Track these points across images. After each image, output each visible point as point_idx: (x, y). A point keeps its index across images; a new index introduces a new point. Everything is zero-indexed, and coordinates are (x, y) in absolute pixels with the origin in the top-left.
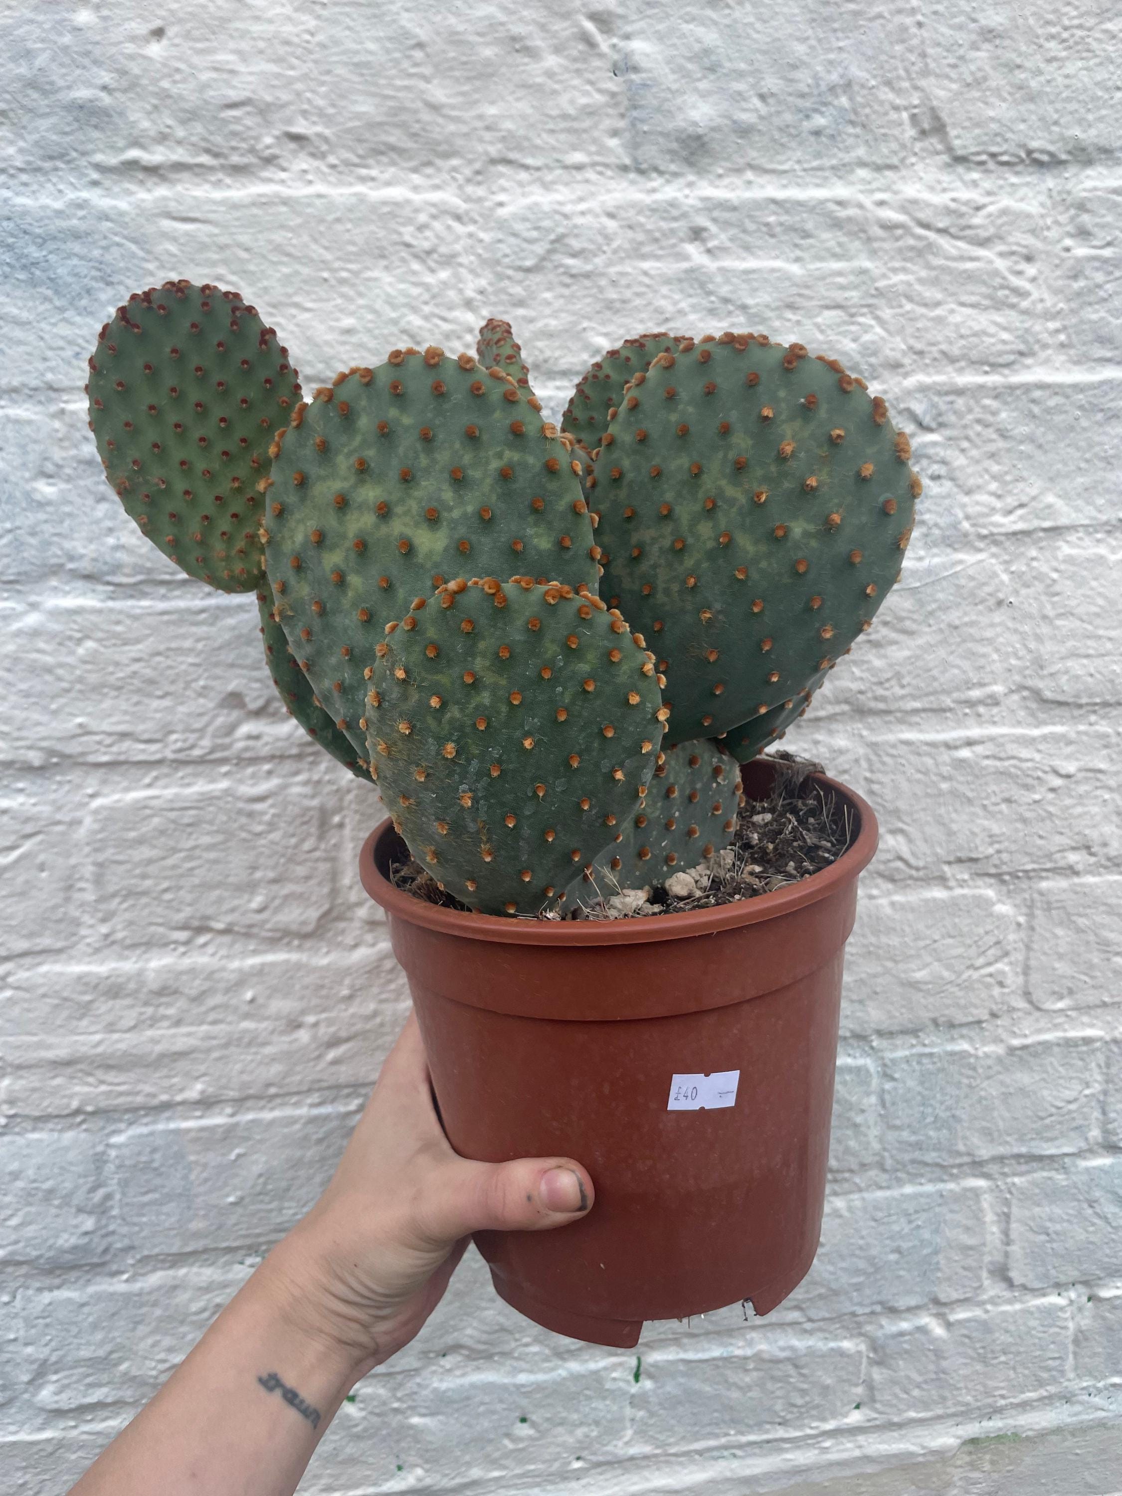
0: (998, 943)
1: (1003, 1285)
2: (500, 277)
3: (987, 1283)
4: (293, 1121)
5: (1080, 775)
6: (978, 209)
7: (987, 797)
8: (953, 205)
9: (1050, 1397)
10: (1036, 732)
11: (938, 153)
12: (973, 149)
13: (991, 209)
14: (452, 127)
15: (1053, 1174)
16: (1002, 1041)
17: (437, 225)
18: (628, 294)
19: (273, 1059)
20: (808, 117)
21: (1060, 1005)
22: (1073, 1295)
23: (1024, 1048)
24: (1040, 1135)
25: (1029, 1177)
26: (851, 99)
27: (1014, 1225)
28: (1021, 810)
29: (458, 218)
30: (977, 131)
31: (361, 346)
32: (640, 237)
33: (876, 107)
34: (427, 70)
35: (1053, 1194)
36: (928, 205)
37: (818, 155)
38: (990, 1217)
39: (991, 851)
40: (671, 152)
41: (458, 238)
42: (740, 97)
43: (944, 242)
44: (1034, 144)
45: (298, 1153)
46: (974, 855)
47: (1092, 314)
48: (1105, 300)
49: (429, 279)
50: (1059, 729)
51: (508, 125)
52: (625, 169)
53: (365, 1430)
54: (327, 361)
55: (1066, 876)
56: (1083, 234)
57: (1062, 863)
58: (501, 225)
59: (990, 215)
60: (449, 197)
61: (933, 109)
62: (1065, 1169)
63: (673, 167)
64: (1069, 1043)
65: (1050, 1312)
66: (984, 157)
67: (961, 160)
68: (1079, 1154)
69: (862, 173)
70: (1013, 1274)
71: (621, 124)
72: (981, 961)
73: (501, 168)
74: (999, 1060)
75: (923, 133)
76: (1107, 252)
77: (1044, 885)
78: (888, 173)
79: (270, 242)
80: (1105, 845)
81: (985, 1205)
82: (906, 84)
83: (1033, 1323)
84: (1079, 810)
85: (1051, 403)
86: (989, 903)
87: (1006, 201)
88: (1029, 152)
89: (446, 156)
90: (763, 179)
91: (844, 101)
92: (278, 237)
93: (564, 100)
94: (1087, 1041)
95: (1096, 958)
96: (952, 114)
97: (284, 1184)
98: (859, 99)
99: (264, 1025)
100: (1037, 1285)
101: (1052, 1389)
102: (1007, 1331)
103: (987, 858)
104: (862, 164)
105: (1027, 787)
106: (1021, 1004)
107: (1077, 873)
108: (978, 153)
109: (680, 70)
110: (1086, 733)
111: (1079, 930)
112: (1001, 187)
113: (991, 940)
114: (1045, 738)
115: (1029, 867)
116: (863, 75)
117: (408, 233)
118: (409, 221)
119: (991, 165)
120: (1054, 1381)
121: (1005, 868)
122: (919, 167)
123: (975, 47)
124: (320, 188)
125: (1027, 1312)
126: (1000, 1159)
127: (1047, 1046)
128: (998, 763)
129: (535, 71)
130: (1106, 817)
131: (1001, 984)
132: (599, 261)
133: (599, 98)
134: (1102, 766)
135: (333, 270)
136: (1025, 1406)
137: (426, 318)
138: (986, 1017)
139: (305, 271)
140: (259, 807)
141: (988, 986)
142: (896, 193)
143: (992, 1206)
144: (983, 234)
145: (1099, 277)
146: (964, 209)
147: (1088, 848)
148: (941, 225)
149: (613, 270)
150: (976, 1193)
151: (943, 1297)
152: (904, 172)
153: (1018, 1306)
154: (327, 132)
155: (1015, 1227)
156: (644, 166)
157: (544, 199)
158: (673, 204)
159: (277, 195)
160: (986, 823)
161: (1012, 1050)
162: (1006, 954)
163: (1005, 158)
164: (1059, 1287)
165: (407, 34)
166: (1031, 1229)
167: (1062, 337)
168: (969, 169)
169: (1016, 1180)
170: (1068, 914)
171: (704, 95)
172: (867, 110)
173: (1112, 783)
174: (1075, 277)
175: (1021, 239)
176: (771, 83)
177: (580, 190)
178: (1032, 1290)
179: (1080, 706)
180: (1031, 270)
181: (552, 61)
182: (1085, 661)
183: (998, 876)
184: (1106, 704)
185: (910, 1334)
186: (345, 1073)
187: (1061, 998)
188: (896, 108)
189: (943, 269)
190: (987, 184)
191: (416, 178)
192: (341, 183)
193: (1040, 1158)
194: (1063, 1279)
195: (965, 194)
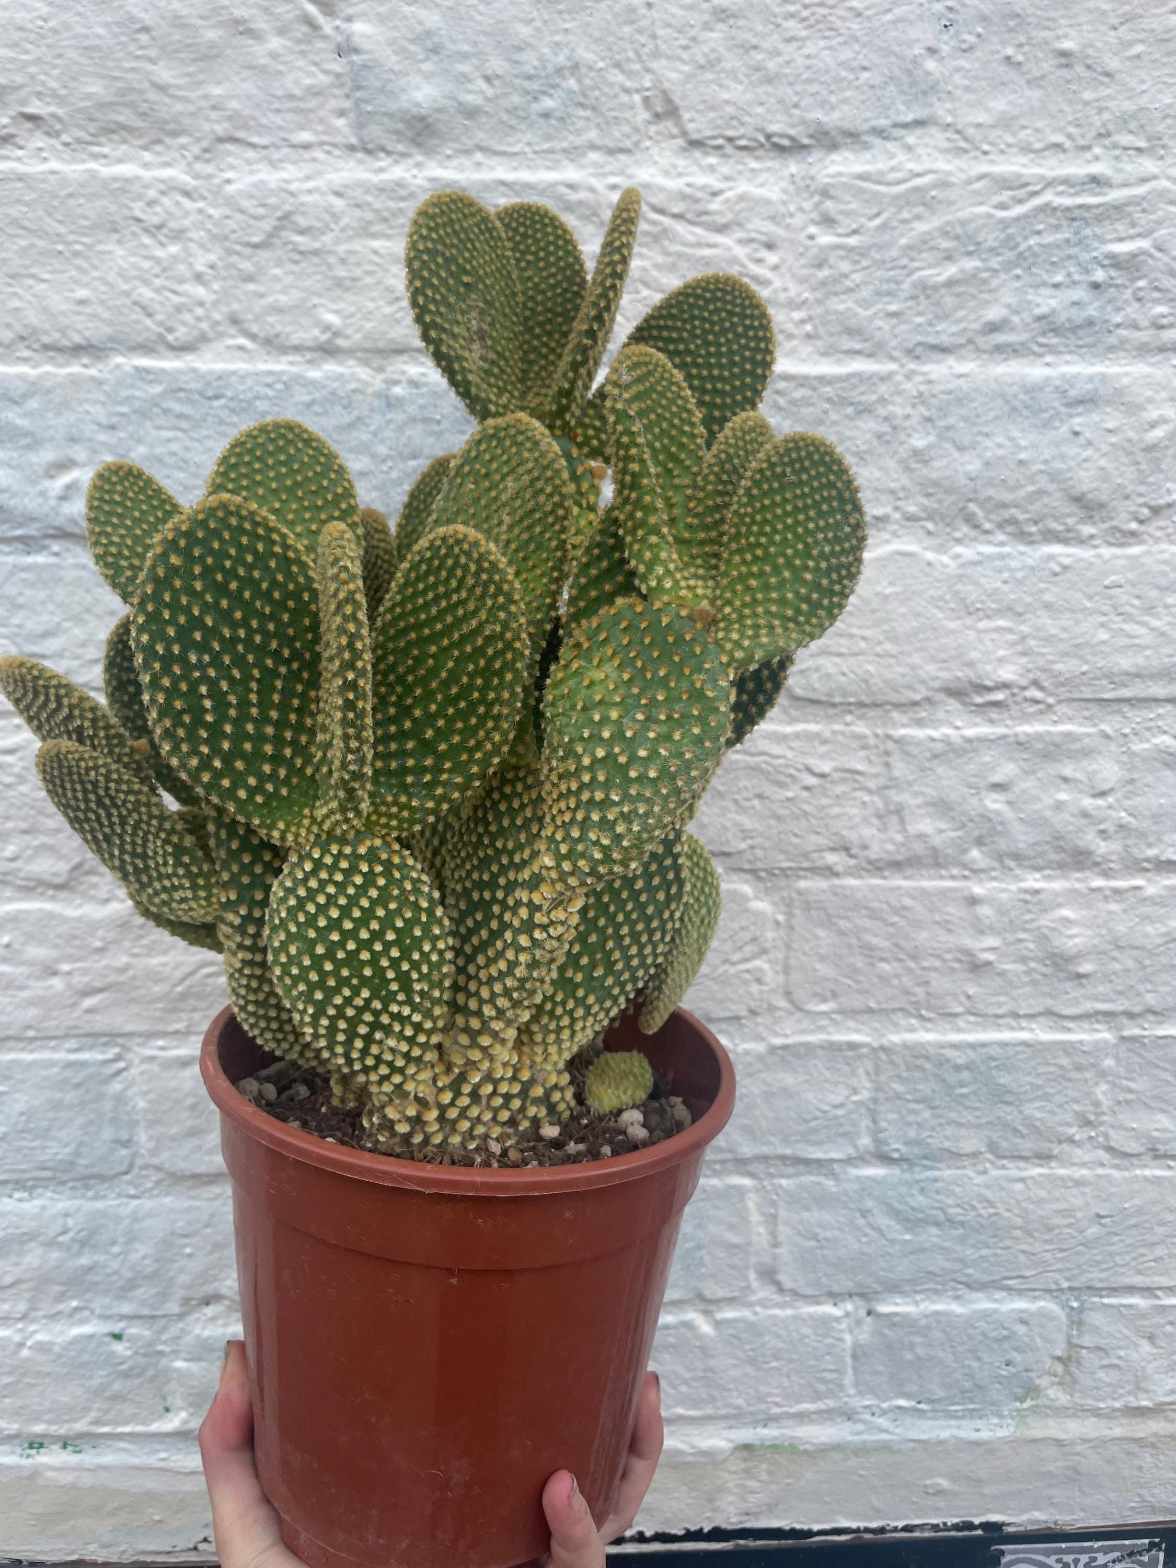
0: (754, 939)
1: (773, 1288)
2: (230, 252)
3: (755, 1284)
4: (53, 1064)
5: (836, 775)
6: (715, 194)
7: (739, 791)
8: (688, 191)
9: (829, 1411)
10: (789, 729)
11: (673, 137)
12: (709, 133)
13: (729, 194)
14: (179, 107)
15: (821, 1179)
16: (763, 1039)
17: (165, 200)
18: (358, 272)
19: (30, 1003)
20: (536, 99)
21: (823, 1007)
22: (849, 1307)
23: (785, 1047)
24: (806, 1138)
25: (797, 1180)
26: (579, 81)
27: (781, 1228)
28: (775, 806)
29: (187, 194)
30: (712, 115)
31: (94, 316)
32: (369, 216)
33: (606, 89)
34: (153, 53)
35: (824, 1200)
36: (662, 189)
37: (548, 138)
38: (755, 1217)
39: (743, 846)
40: (396, 132)
41: (187, 214)
42: (464, 78)
43: (680, 228)
44: (773, 128)
45: (58, 1096)
46: (726, 849)
47: (839, 305)
48: (850, 290)
49: (160, 253)
50: (813, 727)
51: (234, 104)
52: (352, 148)
53: (132, 1369)
54: (63, 331)
55: (826, 877)
56: (828, 221)
57: (819, 863)
58: (230, 202)
59: (727, 201)
60: (177, 174)
61: (664, 92)
62: (833, 1175)
63: (400, 148)
64: (834, 1048)
65: (825, 1322)
66: (720, 142)
67: (696, 144)
68: (849, 1161)
69: (594, 156)
70: (782, 1277)
71: (347, 104)
72: (737, 957)
73: (229, 147)
74: (760, 1058)
75: (657, 116)
76: (853, 241)
77: (802, 884)
78: (622, 157)
79: (7, 215)
80: (865, 847)
81: (751, 1205)
82: (637, 67)
83: (805, 1331)
84: (836, 810)
85: (798, 394)
86: (745, 898)
87: (744, 187)
88: (769, 137)
89: (175, 134)
90: (493, 161)
91: (572, 83)
92: (15, 211)
93: (288, 82)
94: (853, 1046)
95: (860, 962)
96: (684, 97)
97: (45, 1124)
98: (587, 82)
99: (21, 969)
100: (809, 1292)
101: (831, 1403)
102: (778, 1336)
103: (740, 853)
104: (593, 147)
105: (781, 785)
106: (783, 1003)
107: (837, 875)
108: (714, 138)
109: (403, 52)
110: (842, 733)
111: (841, 933)
112: (740, 173)
113: (747, 936)
114: (797, 736)
115: (785, 865)
116: (589, 57)
117: (138, 208)
118: (139, 197)
119: (729, 149)
120: (831, 1394)
121: (759, 865)
122: (655, 151)
123: (707, 27)
124: (54, 165)
125: (797, 1318)
126: (765, 1159)
127: (809, 1048)
128: (748, 759)
129: (259, 52)
130: (865, 819)
131: (759, 981)
132: (327, 238)
133: (324, 79)
134: (860, 767)
135: (65, 243)
136: (802, 1417)
137: (158, 291)
138: (744, 1013)
139: (41, 243)
140: (9, 759)
141: (746, 982)
142: (630, 177)
143: (758, 1206)
144: (721, 220)
145: (845, 266)
146: (699, 194)
147: (847, 849)
148: (675, 210)
149: (341, 249)
150: (741, 1192)
151: (708, 1293)
152: (639, 156)
153: (789, 1312)
154: (60, 112)
155: (784, 1231)
156: (370, 146)
157: (271, 177)
158: (400, 184)
159: (13, 172)
160: (738, 818)
161: (773, 1050)
162: (764, 951)
163: (743, 142)
164: (835, 1297)
165: (132, 19)
166: (800, 1234)
167: (808, 328)
168: (706, 154)
169: (784, 1182)
170: (829, 916)
171: (428, 76)
172: (597, 93)
173: (872, 785)
174: (820, 266)
175: (760, 226)
176: (496, 64)
177: (308, 168)
178: (804, 1297)
179: (834, 705)
180: (772, 258)
181: (275, 43)
182: (837, 660)
183: (754, 872)
184: (861, 705)
185: (675, 1327)
186: (101, 1022)
187: (825, 1000)
188: (627, 91)
189: (680, 255)
190: (725, 170)
191: (147, 156)
192: (74, 160)
193: (807, 1162)
194: (836, 1288)
195: (701, 179)
